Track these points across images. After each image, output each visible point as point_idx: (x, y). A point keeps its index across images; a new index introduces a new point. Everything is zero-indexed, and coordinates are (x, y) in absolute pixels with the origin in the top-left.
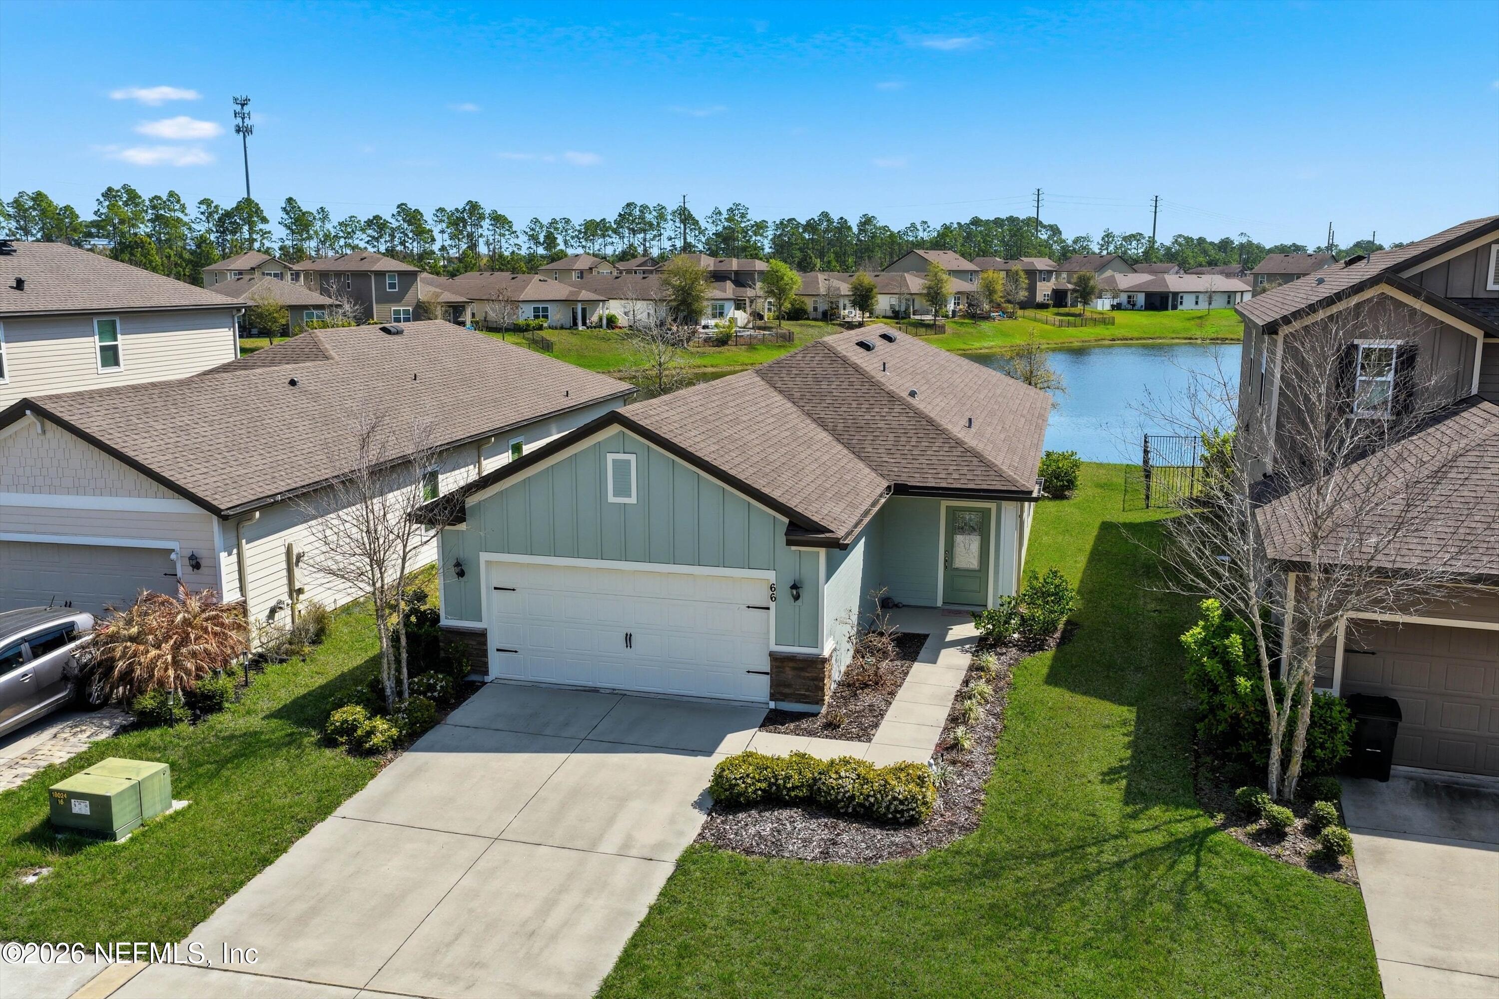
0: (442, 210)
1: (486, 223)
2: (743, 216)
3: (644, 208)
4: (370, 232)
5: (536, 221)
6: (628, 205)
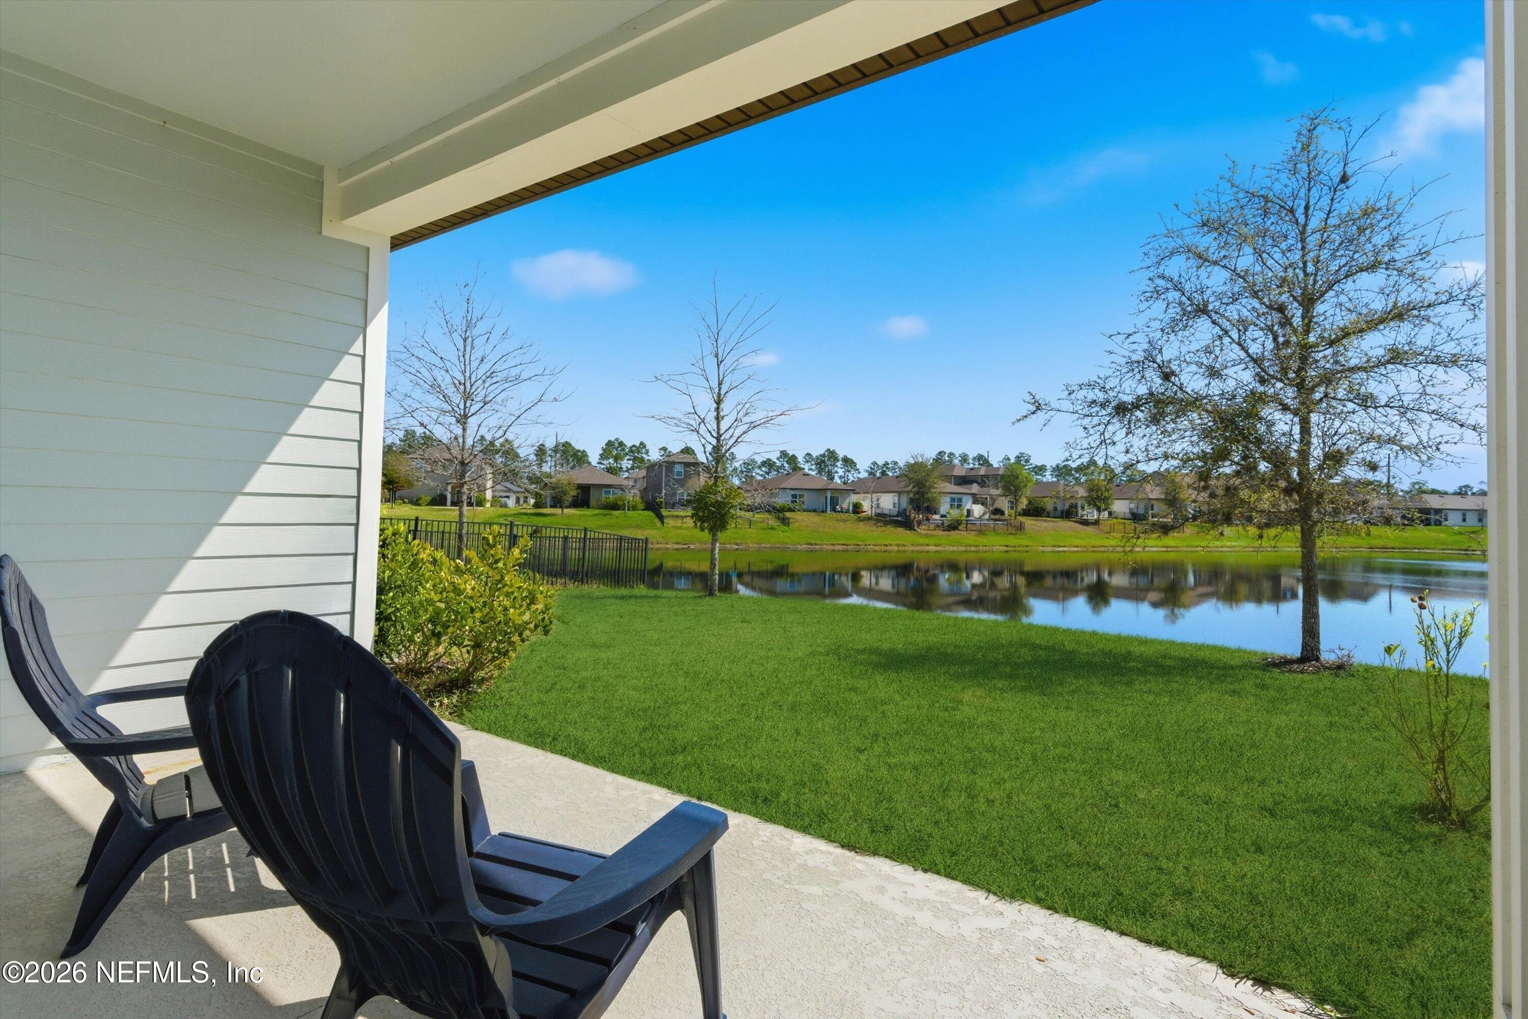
0: (808, 454)
1: (839, 464)
2: (1027, 461)
3: (951, 455)
4: (764, 469)
5: (875, 463)
6: (940, 453)
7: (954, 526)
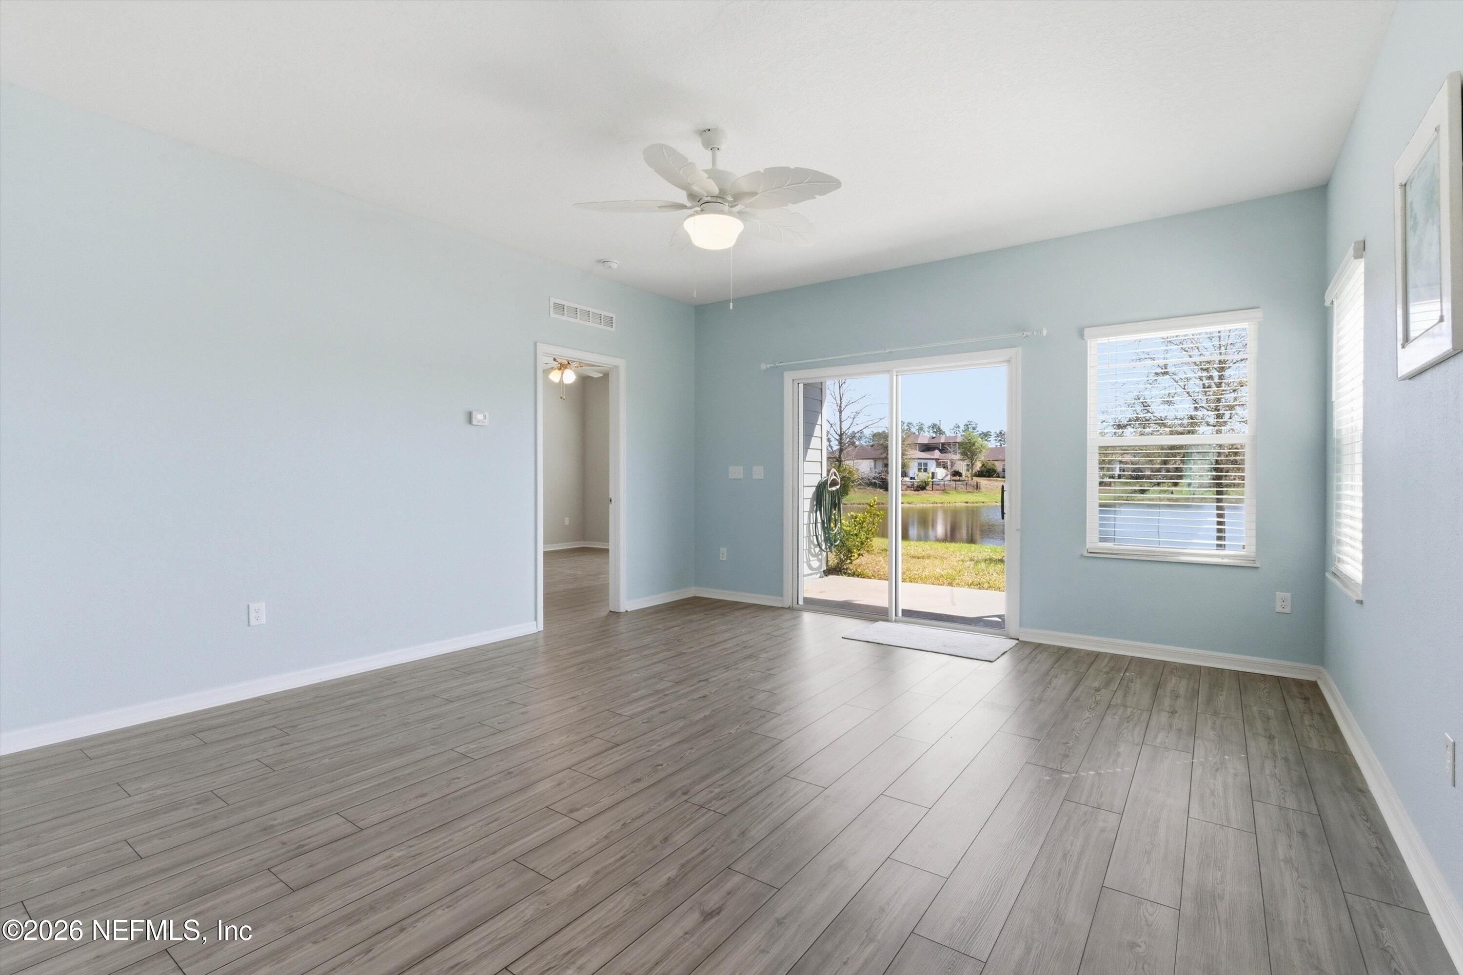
2: (974, 429)
7: (922, 487)
